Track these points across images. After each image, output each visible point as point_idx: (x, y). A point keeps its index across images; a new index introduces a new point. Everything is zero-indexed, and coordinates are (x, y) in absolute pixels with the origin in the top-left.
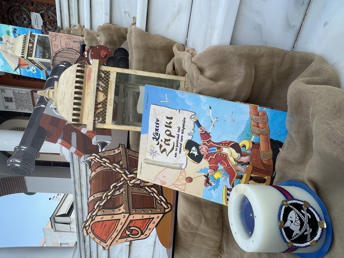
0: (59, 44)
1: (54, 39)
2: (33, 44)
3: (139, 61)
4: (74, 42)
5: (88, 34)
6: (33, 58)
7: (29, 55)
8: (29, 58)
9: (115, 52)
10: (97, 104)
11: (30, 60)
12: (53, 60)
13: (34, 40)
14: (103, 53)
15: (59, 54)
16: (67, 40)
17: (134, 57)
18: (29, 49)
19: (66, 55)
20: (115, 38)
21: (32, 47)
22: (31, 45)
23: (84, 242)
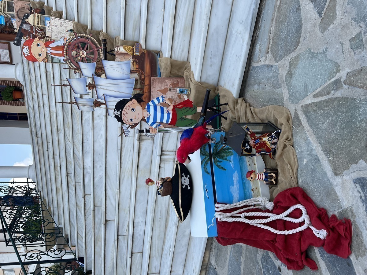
0: (18, 5)
1: (16, 3)
2: (5, 5)
3: (47, 13)
4: (25, 4)
5: (32, 2)
6: (6, 12)
7: (4, 10)
8: (4, 12)
9: (42, 10)
10: (37, 21)
11: (4, 13)
12: (17, 13)
13: (6, 4)
14: (38, 11)
15: (20, 10)
16: (22, 4)
17: (46, 12)
18: (4, 8)
19: (23, 11)
20: (42, 5)
21: (5, 7)
22: (5, 6)
23: (37, 138)
